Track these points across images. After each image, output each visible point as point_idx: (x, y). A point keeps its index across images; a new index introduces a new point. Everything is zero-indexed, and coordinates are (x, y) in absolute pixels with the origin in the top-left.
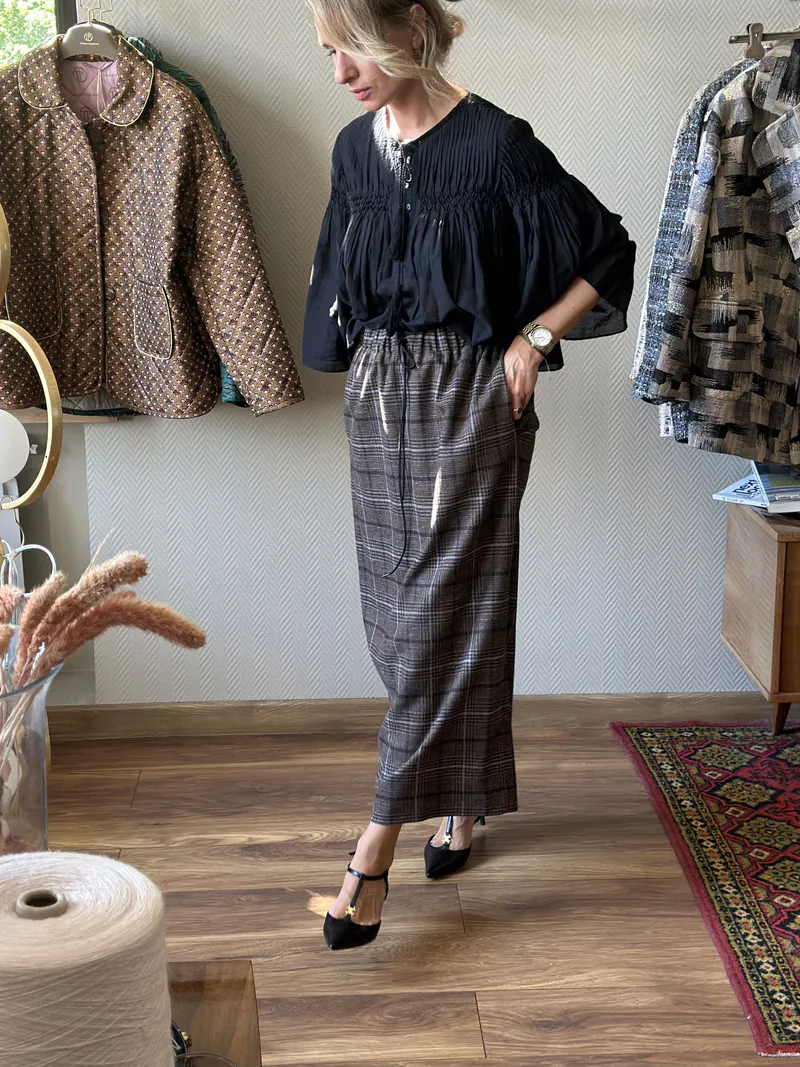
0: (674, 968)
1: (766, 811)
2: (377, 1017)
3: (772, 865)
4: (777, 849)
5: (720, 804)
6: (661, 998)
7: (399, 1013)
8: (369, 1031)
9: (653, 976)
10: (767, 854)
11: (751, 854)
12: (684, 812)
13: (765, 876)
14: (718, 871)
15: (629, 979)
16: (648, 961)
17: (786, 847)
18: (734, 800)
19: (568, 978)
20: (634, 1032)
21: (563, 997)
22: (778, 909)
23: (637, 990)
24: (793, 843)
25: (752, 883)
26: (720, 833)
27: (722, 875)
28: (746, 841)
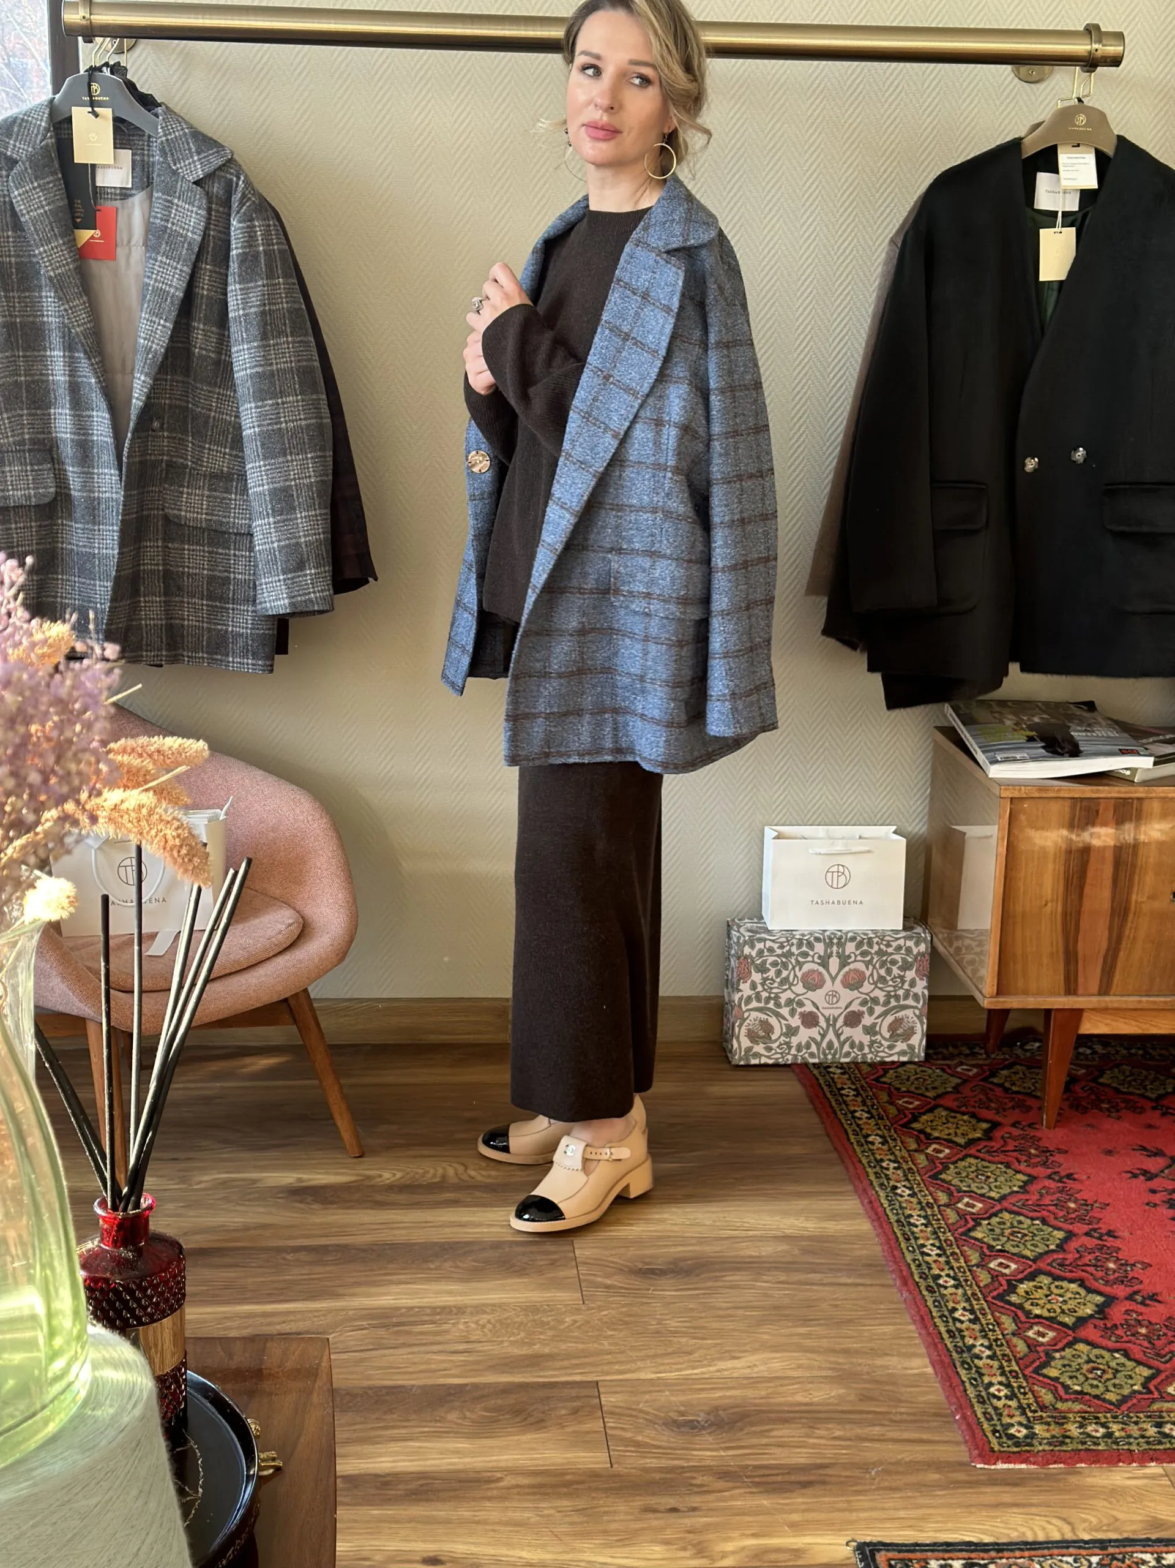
0: (857, 1352)
1: (979, 1151)
2: (468, 1414)
3: (984, 1219)
4: (992, 1199)
5: (918, 1141)
6: (842, 1391)
7: (498, 1409)
8: (457, 1433)
9: (831, 1363)
10: (980, 1205)
11: (960, 1205)
12: (870, 1150)
13: (978, 1234)
14: (916, 1226)
15: (800, 1367)
16: (824, 1343)
17: (1003, 1197)
18: (936, 1134)
19: (722, 1365)
20: (808, 1436)
21: (712, 1389)
22: (995, 1276)
23: (812, 1380)
24: (1013, 1192)
25: (961, 1243)
26: (918, 1178)
27: (922, 1231)
28: (952, 1188)
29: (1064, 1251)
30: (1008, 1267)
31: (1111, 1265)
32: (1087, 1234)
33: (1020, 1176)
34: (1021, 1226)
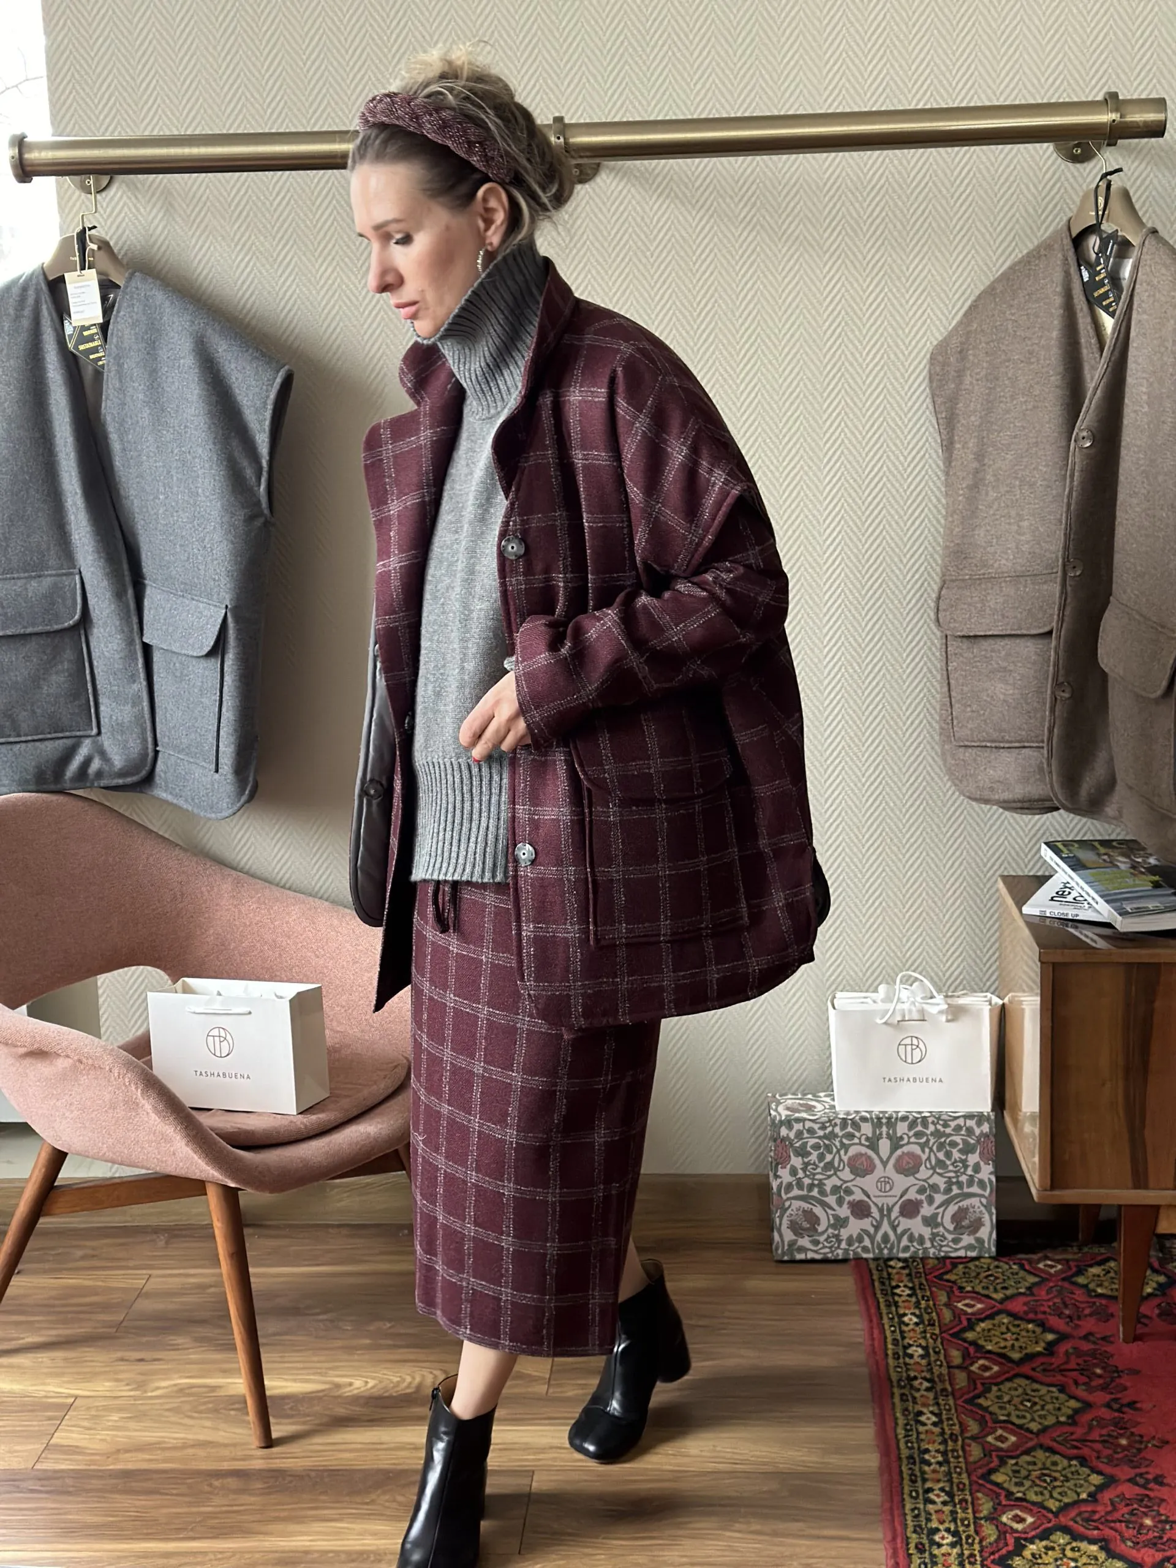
1: (1034, 1369)
3: (1012, 1457)
4: (1031, 1432)
5: (966, 1355)
10: (1013, 1439)
11: (990, 1439)
12: (906, 1364)
13: (999, 1478)
14: (929, 1464)
17: (1045, 1429)
18: (989, 1348)
22: (1003, 1531)
24: (1059, 1422)
25: (975, 1487)
26: (951, 1402)
27: (934, 1471)
28: (988, 1417)
29: (1096, 1501)
30: (1022, 1520)
31: (1148, 1522)
32: (1129, 1480)
33: (1073, 1403)
34: (1054, 1468)
